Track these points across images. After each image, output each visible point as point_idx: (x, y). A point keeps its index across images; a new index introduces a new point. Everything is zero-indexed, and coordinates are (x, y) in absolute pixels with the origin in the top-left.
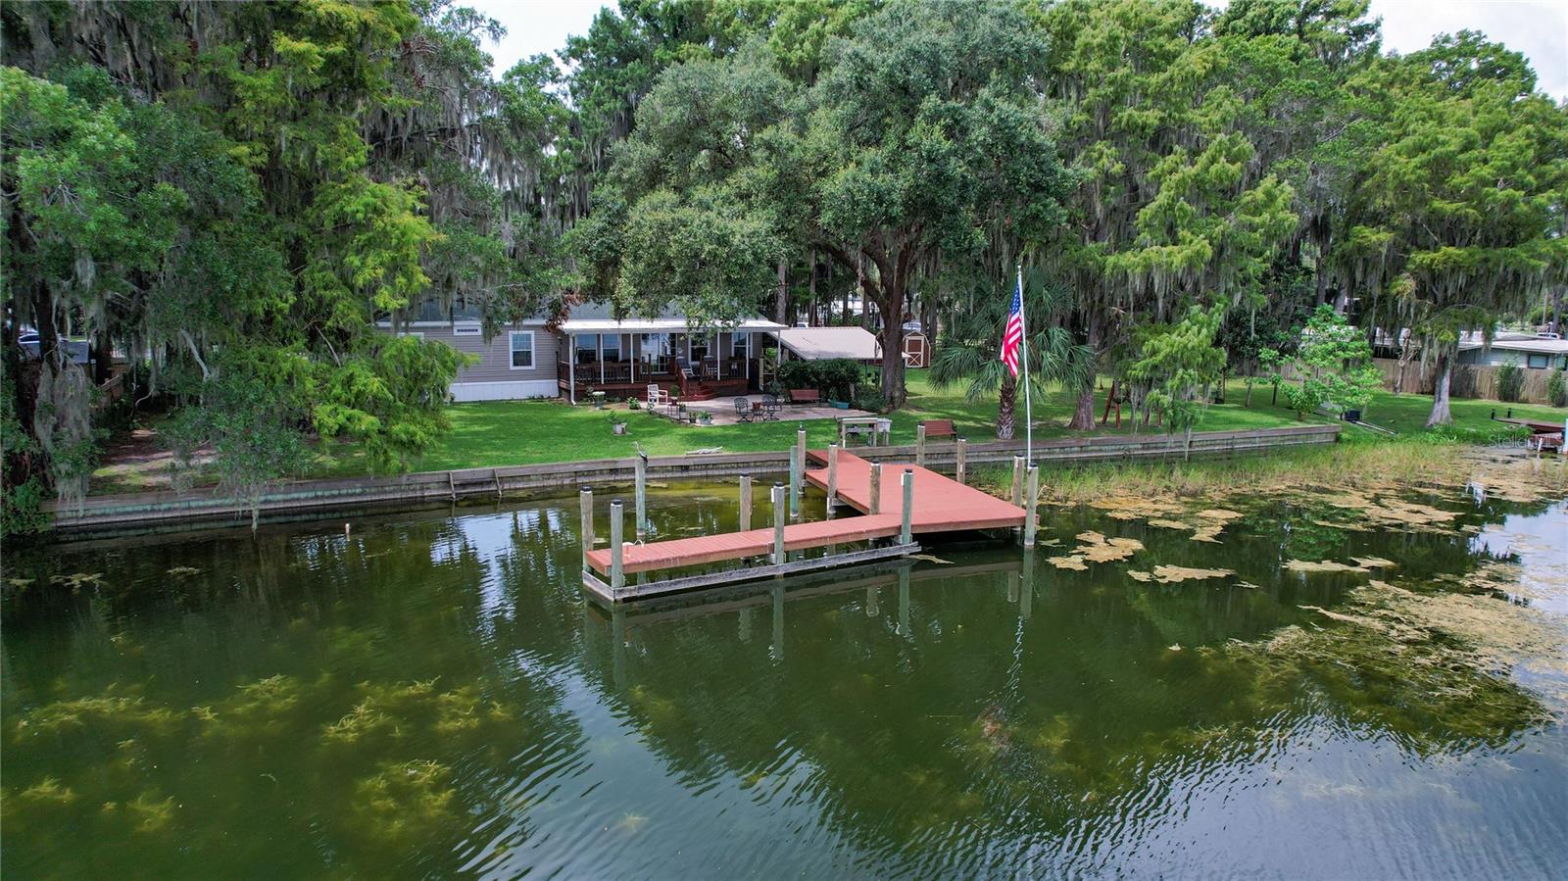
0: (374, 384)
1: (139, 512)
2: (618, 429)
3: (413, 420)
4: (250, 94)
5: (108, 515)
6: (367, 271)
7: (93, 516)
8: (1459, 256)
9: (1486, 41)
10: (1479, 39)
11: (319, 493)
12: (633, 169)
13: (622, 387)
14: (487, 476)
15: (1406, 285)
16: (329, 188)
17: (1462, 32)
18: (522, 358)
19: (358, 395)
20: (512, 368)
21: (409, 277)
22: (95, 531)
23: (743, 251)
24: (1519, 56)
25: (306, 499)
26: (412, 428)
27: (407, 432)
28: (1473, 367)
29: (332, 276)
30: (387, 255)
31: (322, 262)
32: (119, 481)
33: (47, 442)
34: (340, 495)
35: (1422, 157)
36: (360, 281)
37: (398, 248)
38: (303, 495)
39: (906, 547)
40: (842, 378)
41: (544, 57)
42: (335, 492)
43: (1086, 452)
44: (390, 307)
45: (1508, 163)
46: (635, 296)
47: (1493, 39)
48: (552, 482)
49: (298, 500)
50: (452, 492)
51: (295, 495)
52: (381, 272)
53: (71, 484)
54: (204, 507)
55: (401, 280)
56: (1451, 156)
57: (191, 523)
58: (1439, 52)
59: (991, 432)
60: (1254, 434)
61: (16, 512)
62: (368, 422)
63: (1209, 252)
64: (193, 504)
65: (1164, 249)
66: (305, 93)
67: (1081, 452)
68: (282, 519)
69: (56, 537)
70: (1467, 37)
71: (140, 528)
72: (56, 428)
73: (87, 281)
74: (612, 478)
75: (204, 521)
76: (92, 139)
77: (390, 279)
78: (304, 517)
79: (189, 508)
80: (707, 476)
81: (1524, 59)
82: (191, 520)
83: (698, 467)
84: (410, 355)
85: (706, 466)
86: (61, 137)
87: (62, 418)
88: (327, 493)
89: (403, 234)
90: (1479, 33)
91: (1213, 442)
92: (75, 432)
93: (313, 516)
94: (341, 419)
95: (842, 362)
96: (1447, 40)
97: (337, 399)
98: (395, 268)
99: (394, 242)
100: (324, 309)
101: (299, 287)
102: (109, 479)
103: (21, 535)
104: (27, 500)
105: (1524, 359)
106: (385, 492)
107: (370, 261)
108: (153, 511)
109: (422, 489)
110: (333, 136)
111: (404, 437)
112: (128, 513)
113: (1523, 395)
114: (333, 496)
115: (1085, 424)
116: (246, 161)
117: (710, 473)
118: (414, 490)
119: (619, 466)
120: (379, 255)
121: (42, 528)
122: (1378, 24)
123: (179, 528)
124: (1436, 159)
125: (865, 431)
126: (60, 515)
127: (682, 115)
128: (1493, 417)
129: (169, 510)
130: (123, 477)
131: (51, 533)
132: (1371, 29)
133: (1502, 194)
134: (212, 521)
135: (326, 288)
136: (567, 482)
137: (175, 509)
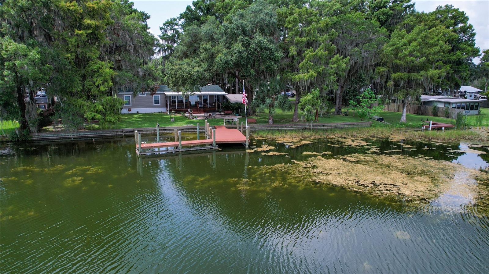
0: (100, 107)
1: (51, 136)
2: (172, 120)
3: (111, 116)
4: (70, 43)
5: (44, 137)
6: (98, 82)
7: (41, 137)
8: (401, 75)
9: (454, 8)
10: (451, 7)
11: (92, 133)
12: (179, 53)
13: (182, 110)
14: (132, 130)
15: (391, 83)
16: (91, 63)
17: (446, 5)
18: (157, 102)
19: (97, 110)
20: (154, 104)
21: (108, 83)
22: (41, 140)
23: (194, 76)
24: (463, 12)
25: (89, 134)
26: (111, 118)
27: (110, 119)
28: (427, 106)
29: (91, 83)
30: (102, 78)
31: (89, 80)
32: (48, 130)
33: (28, 119)
34: (97, 134)
35: (392, 48)
36: (96, 84)
37: (105, 77)
38: (88, 134)
39: (214, 146)
40: (237, 108)
41: (174, 19)
42: (96, 133)
43: (293, 127)
44: (103, 90)
45: (412, 50)
46: (172, 87)
47: (455, 7)
48: (149, 132)
49: (87, 135)
50: (123, 134)
51: (86, 134)
52: (101, 82)
53: (33, 128)
54: (65, 136)
55: (106, 84)
56: (399, 48)
57: (62, 139)
58: (439, 11)
59: (267, 122)
60: (344, 124)
61: (24, 136)
62: (98, 116)
63: (315, 75)
64: (63, 135)
65: (303, 74)
66: (84, 42)
67: (291, 127)
68: (83, 139)
69: (32, 141)
70: (448, 6)
71: (51, 140)
72: (29, 116)
73: (32, 85)
74: (164, 131)
75: (65, 139)
76: (31, 56)
77: (103, 83)
78: (88, 139)
79: (62, 136)
80: (188, 132)
81: (465, 13)
82: (63, 139)
83: (186, 129)
84: (109, 101)
85: (188, 129)
86: (26, 56)
87: (31, 114)
88: (94, 133)
89: (106, 73)
90: (451, 5)
91: (331, 126)
92: (33, 117)
93: (90, 139)
94: (92, 115)
95: (237, 103)
96: (441, 7)
97: (92, 111)
98: (104, 81)
99: (104, 75)
100: (89, 90)
101: (84, 86)
102: (46, 129)
103: (25, 140)
104: (26, 132)
105: (444, 104)
106: (108, 133)
107: (98, 80)
108: (54, 136)
109: (116, 133)
110: (91, 51)
111: (109, 120)
112: (49, 137)
113: (439, 115)
114: (95, 134)
115: (295, 120)
116: (70, 58)
117: (189, 131)
118: (114, 133)
119: (166, 129)
120: (101, 78)
121: (29, 139)
122: (414, 4)
123: (60, 140)
124: (396, 48)
125: (231, 121)
126: (34, 136)
127: (189, 40)
128: (422, 120)
129: (57, 136)
130: (48, 129)
131: (31, 140)
132: (412, 6)
133: (409, 58)
134: (67, 139)
135: (90, 86)
136: (152, 132)
137: (59, 136)
